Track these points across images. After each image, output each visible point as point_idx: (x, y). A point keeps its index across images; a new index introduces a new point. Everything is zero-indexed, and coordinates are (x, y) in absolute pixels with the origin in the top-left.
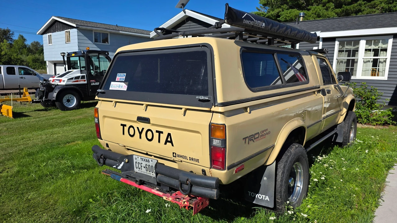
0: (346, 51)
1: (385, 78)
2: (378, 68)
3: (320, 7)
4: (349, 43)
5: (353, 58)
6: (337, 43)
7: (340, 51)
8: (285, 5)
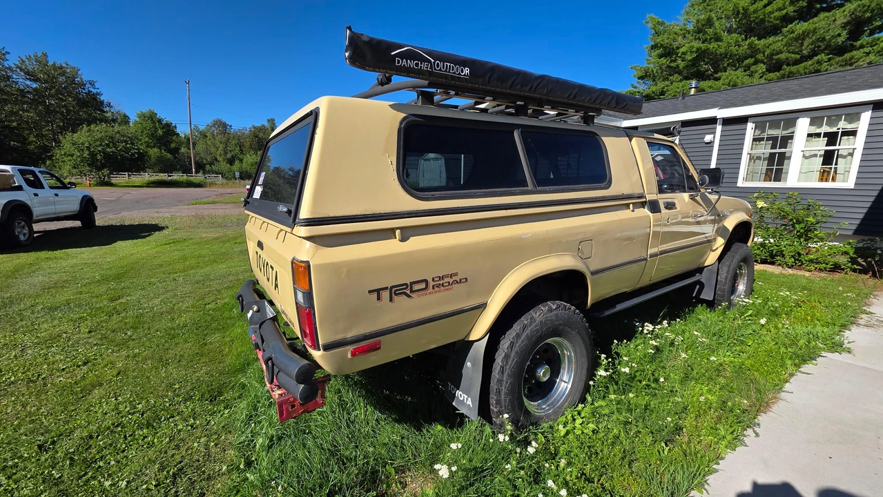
0: (768, 139)
1: (850, 184)
2: (833, 166)
3: (739, 72)
4: (775, 125)
5: (783, 150)
6: (750, 126)
7: (754, 140)
8: (676, 75)
